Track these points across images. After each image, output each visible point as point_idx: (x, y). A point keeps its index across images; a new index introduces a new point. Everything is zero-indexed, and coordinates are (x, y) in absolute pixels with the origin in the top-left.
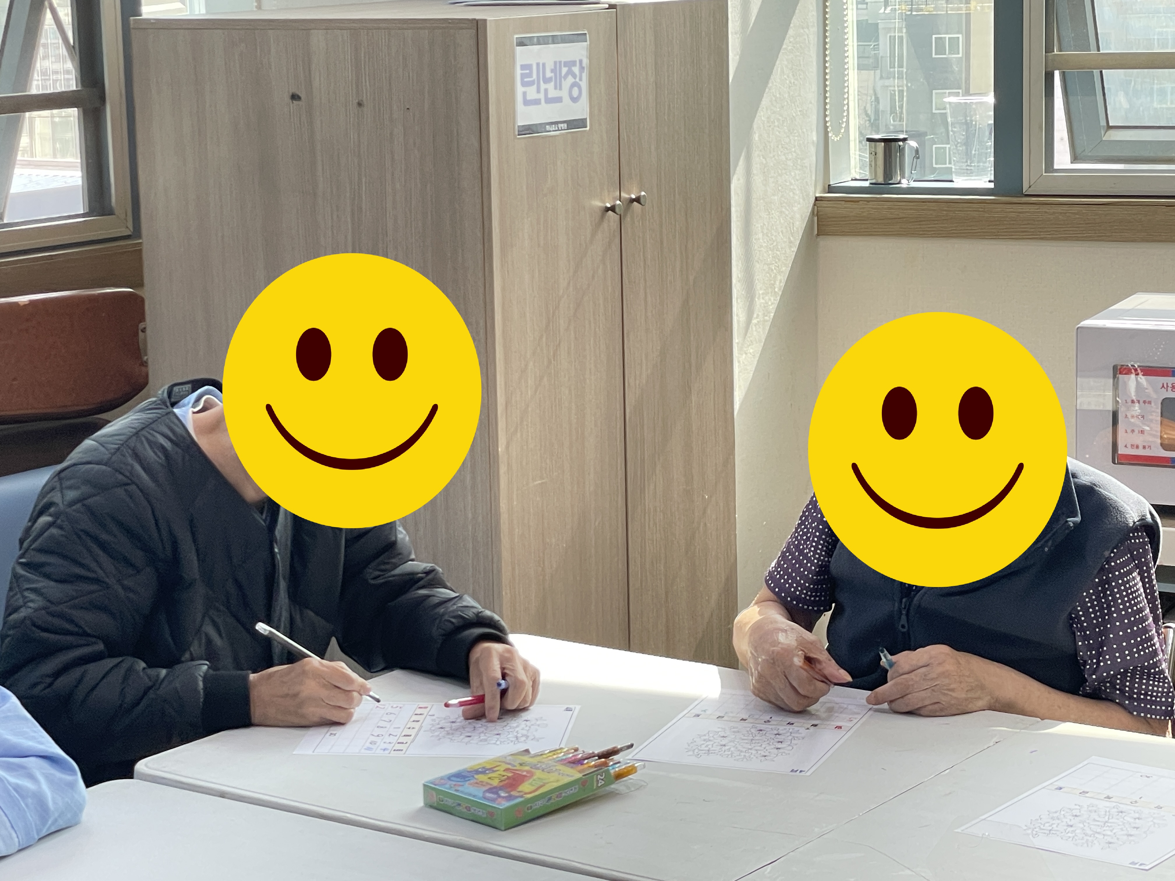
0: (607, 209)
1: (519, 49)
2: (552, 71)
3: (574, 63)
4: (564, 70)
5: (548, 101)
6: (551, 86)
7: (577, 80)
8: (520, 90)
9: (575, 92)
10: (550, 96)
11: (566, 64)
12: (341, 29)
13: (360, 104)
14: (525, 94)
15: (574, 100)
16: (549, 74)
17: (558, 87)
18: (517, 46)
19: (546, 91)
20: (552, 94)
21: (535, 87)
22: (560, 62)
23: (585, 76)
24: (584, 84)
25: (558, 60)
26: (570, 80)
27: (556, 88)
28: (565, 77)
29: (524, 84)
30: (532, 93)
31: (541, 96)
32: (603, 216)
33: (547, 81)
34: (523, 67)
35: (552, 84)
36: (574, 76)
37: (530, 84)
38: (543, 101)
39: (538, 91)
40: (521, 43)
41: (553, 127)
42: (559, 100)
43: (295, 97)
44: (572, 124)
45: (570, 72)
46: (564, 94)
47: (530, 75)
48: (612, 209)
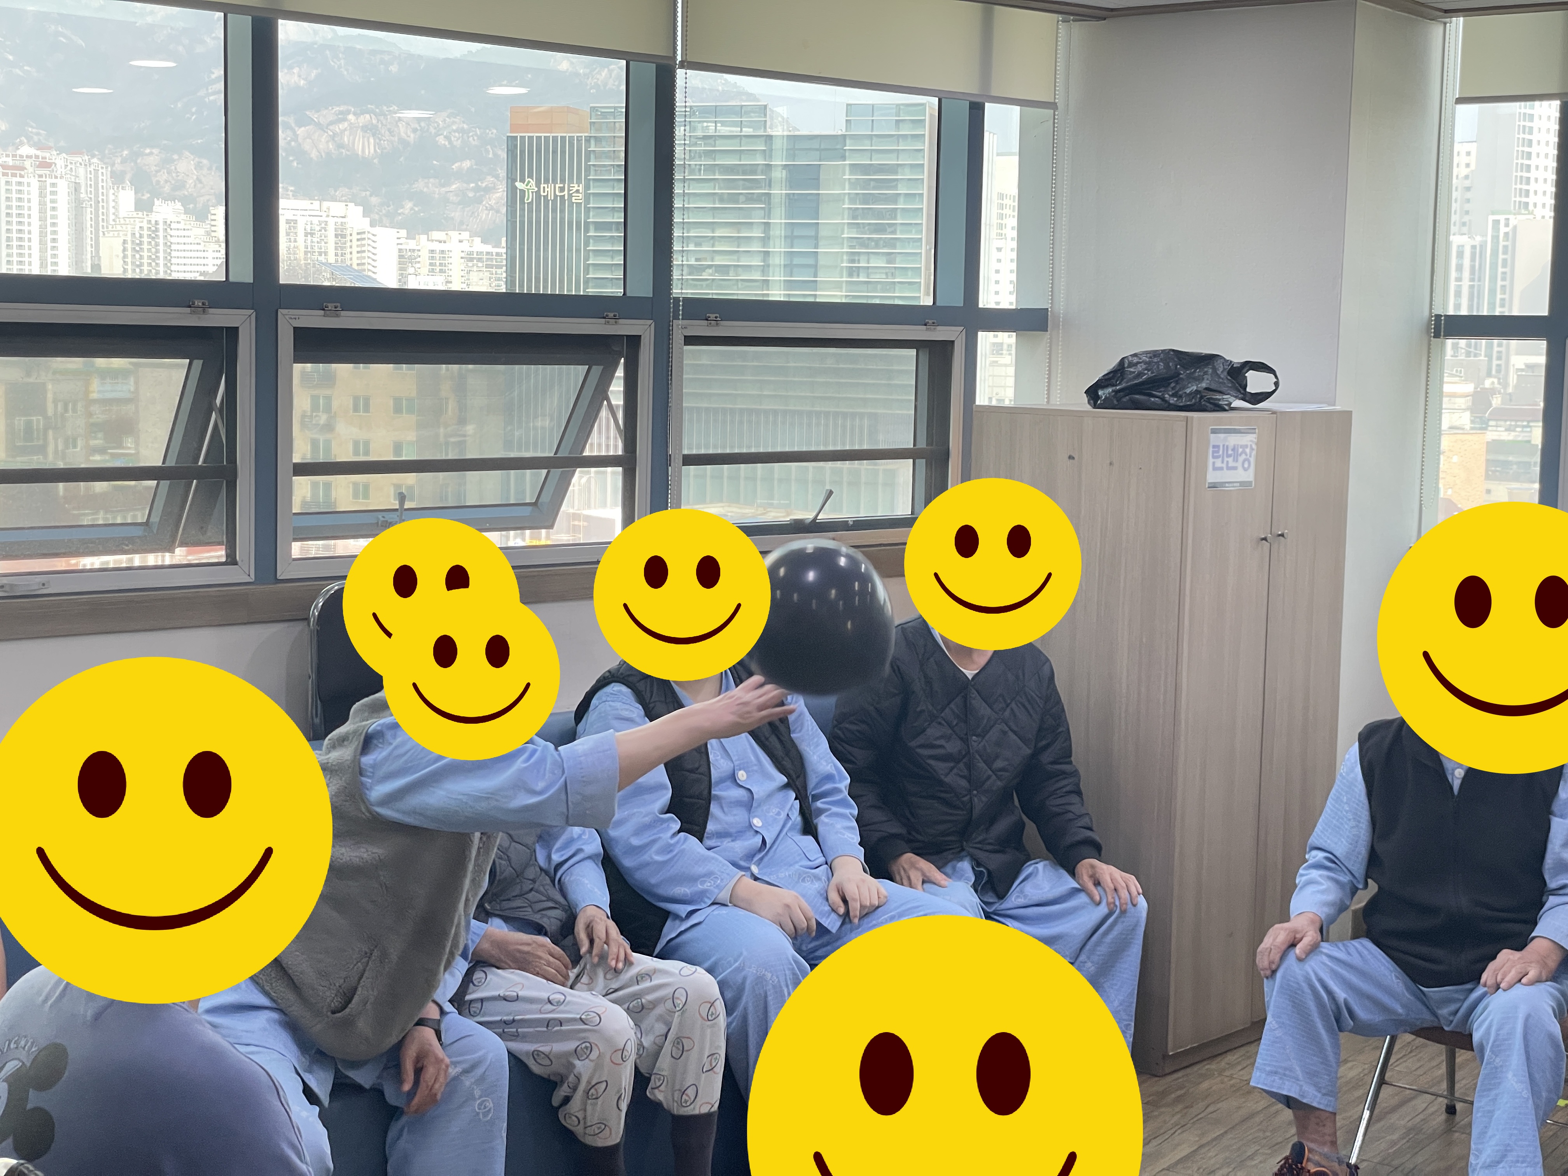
0: (1262, 539)
1: (1212, 436)
2: (1233, 450)
3: (1246, 446)
4: (1240, 450)
5: (1229, 468)
6: (1230, 460)
8: (1211, 460)
9: (1246, 465)
10: (1230, 465)
11: (1242, 446)
12: (1102, 417)
13: (1111, 464)
15: (1245, 470)
16: (1230, 452)
17: (1236, 460)
18: (1211, 433)
19: (1227, 462)
21: (1220, 459)
22: (1238, 445)
23: (1253, 455)
24: (1252, 460)
25: (1237, 443)
26: (1243, 456)
27: (1234, 460)
28: (1241, 455)
29: (1214, 457)
30: (1218, 463)
31: (1224, 465)
32: (1259, 543)
33: (1229, 456)
34: (1214, 447)
35: (1232, 458)
37: (1218, 457)
39: (1223, 462)
40: (1214, 431)
41: (1231, 485)
44: (1242, 484)
45: (1244, 452)
47: (1218, 452)
48: (1265, 539)
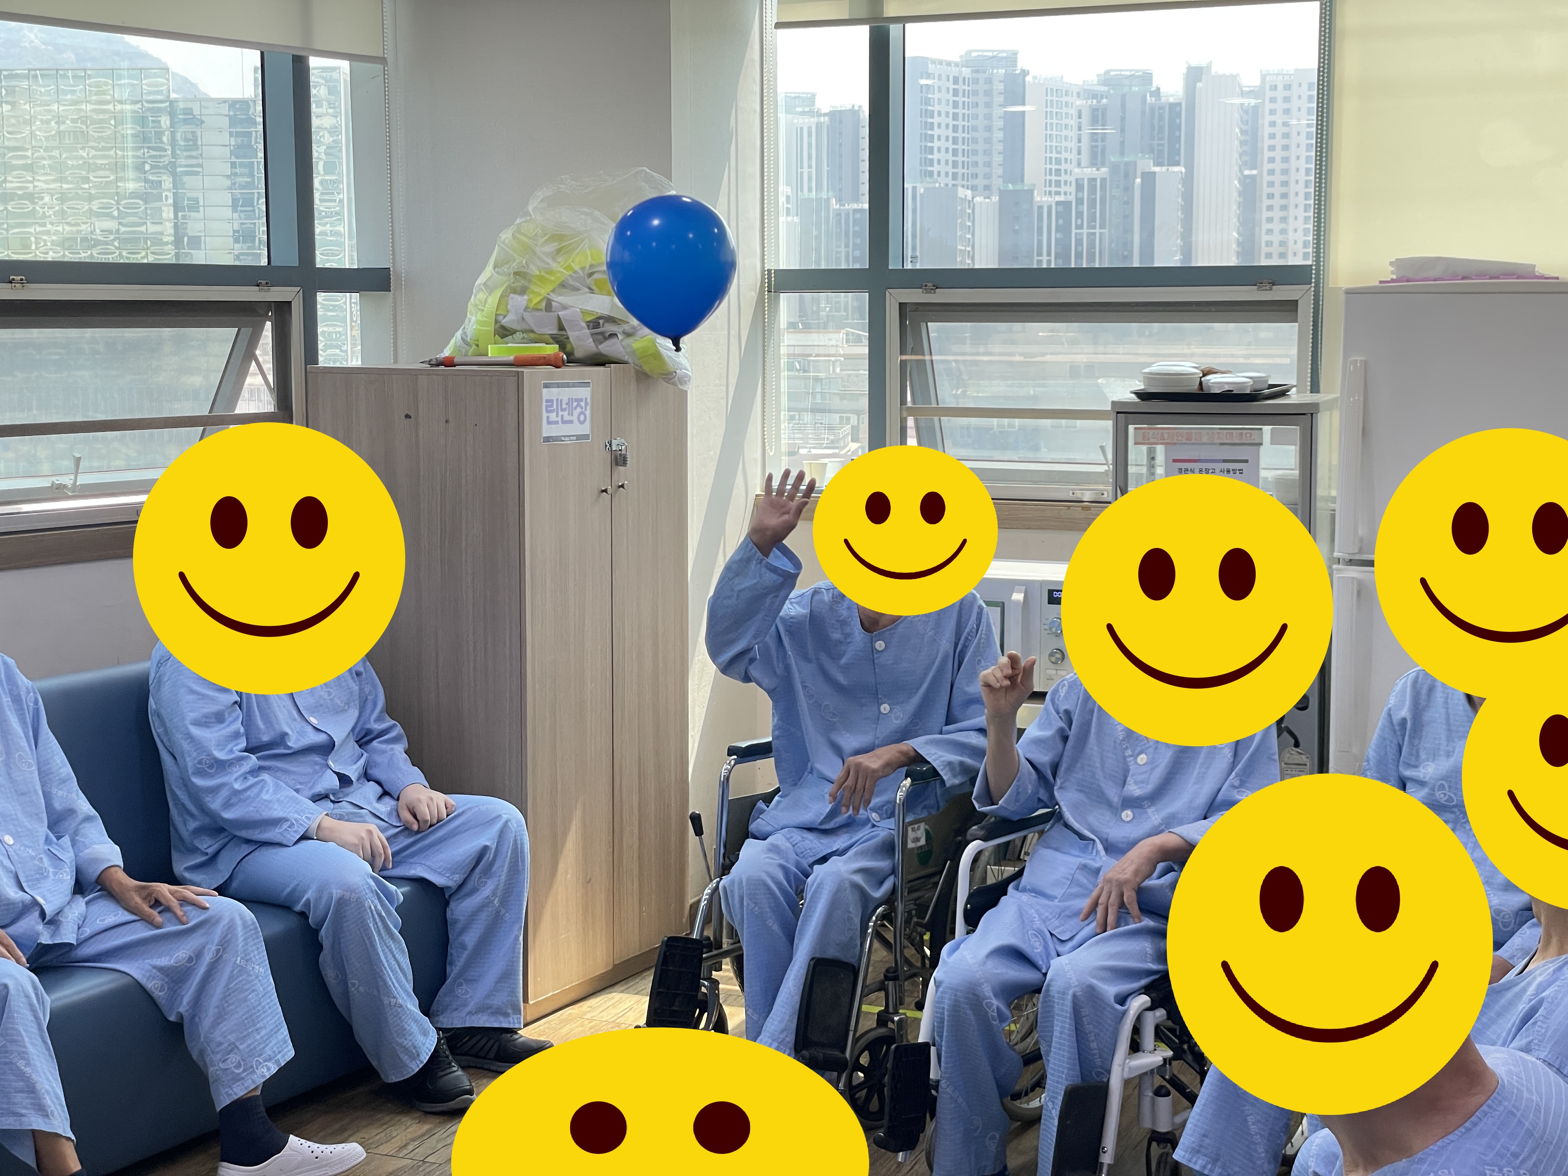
0: (603, 491)
1: (545, 390)
2: (567, 404)
3: (581, 400)
4: (575, 404)
5: (564, 422)
6: (565, 413)
7: (583, 410)
8: (545, 415)
9: (582, 418)
11: (576, 400)
13: (447, 422)
14: (548, 417)
15: (582, 423)
16: (564, 406)
17: (571, 414)
18: (544, 388)
19: (562, 416)
20: (566, 418)
21: (555, 413)
22: (572, 399)
23: (588, 408)
24: (588, 413)
25: (571, 397)
26: (579, 410)
27: (569, 414)
28: (576, 408)
29: (548, 411)
30: (553, 416)
31: (559, 419)
32: (599, 496)
33: (563, 410)
34: (547, 401)
35: (567, 412)
36: (582, 408)
37: (551, 411)
38: (560, 422)
39: (557, 416)
40: (546, 386)
41: (567, 439)
42: (571, 422)
44: (579, 437)
45: (579, 405)
46: (575, 418)
47: (552, 406)
48: (605, 491)
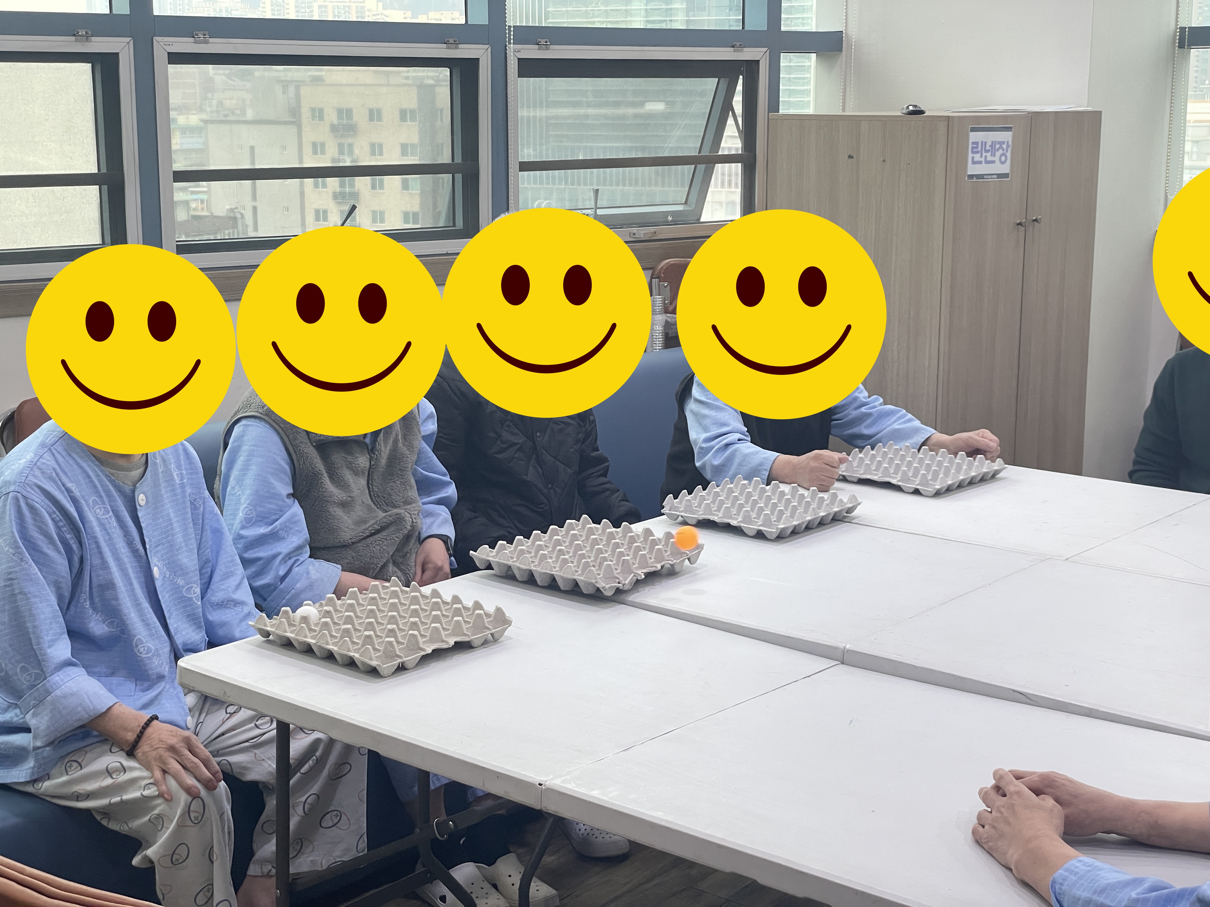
0: (1018, 224)
1: (972, 133)
4: (997, 146)
5: (987, 162)
7: (1005, 151)
8: (970, 155)
10: (988, 159)
11: (999, 143)
12: (877, 120)
13: (884, 161)
14: (973, 158)
18: (971, 131)
19: (986, 157)
22: (995, 142)
23: (1009, 150)
24: (1009, 155)
25: (994, 140)
26: (1001, 152)
28: (998, 150)
30: (977, 157)
31: (983, 159)
32: (1015, 228)
33: (986, 151)
34: (973, 143)
36: (1003, 150)
37: (977, 152)
38: (983, 162)
39: (981, 157)
40: (973, 130)
41: (989, 177)
42: (993, 162)
43: (850, 157)
44: (1000, 176)
45: (1001, 147)
46: (996, 159)
47: (977, 148)
48: (1020, 224)
